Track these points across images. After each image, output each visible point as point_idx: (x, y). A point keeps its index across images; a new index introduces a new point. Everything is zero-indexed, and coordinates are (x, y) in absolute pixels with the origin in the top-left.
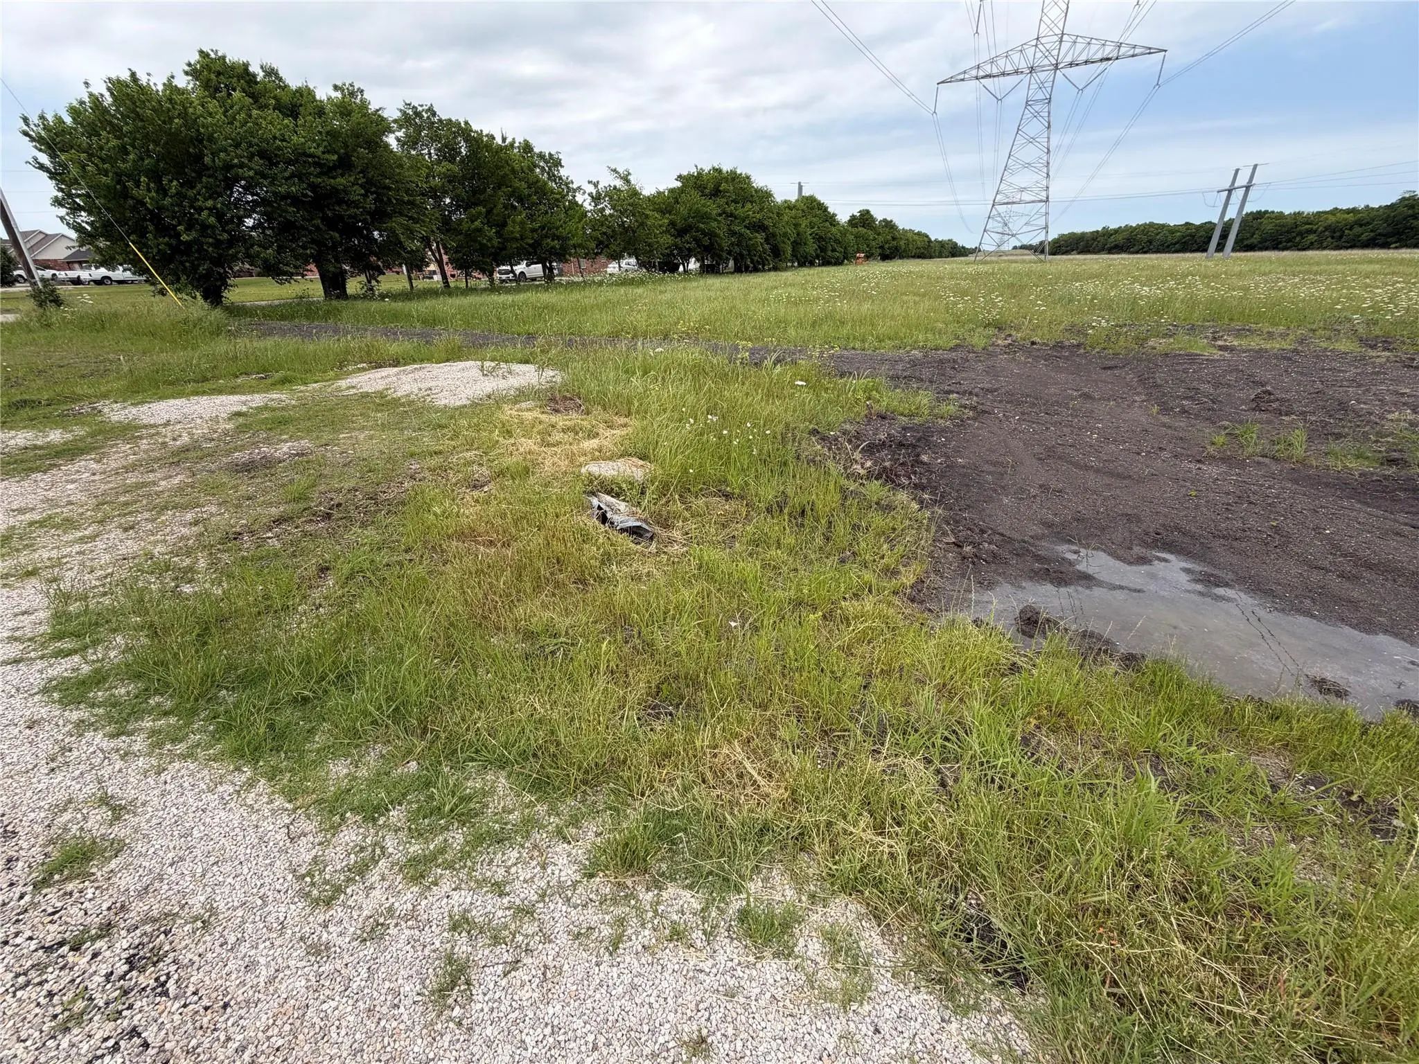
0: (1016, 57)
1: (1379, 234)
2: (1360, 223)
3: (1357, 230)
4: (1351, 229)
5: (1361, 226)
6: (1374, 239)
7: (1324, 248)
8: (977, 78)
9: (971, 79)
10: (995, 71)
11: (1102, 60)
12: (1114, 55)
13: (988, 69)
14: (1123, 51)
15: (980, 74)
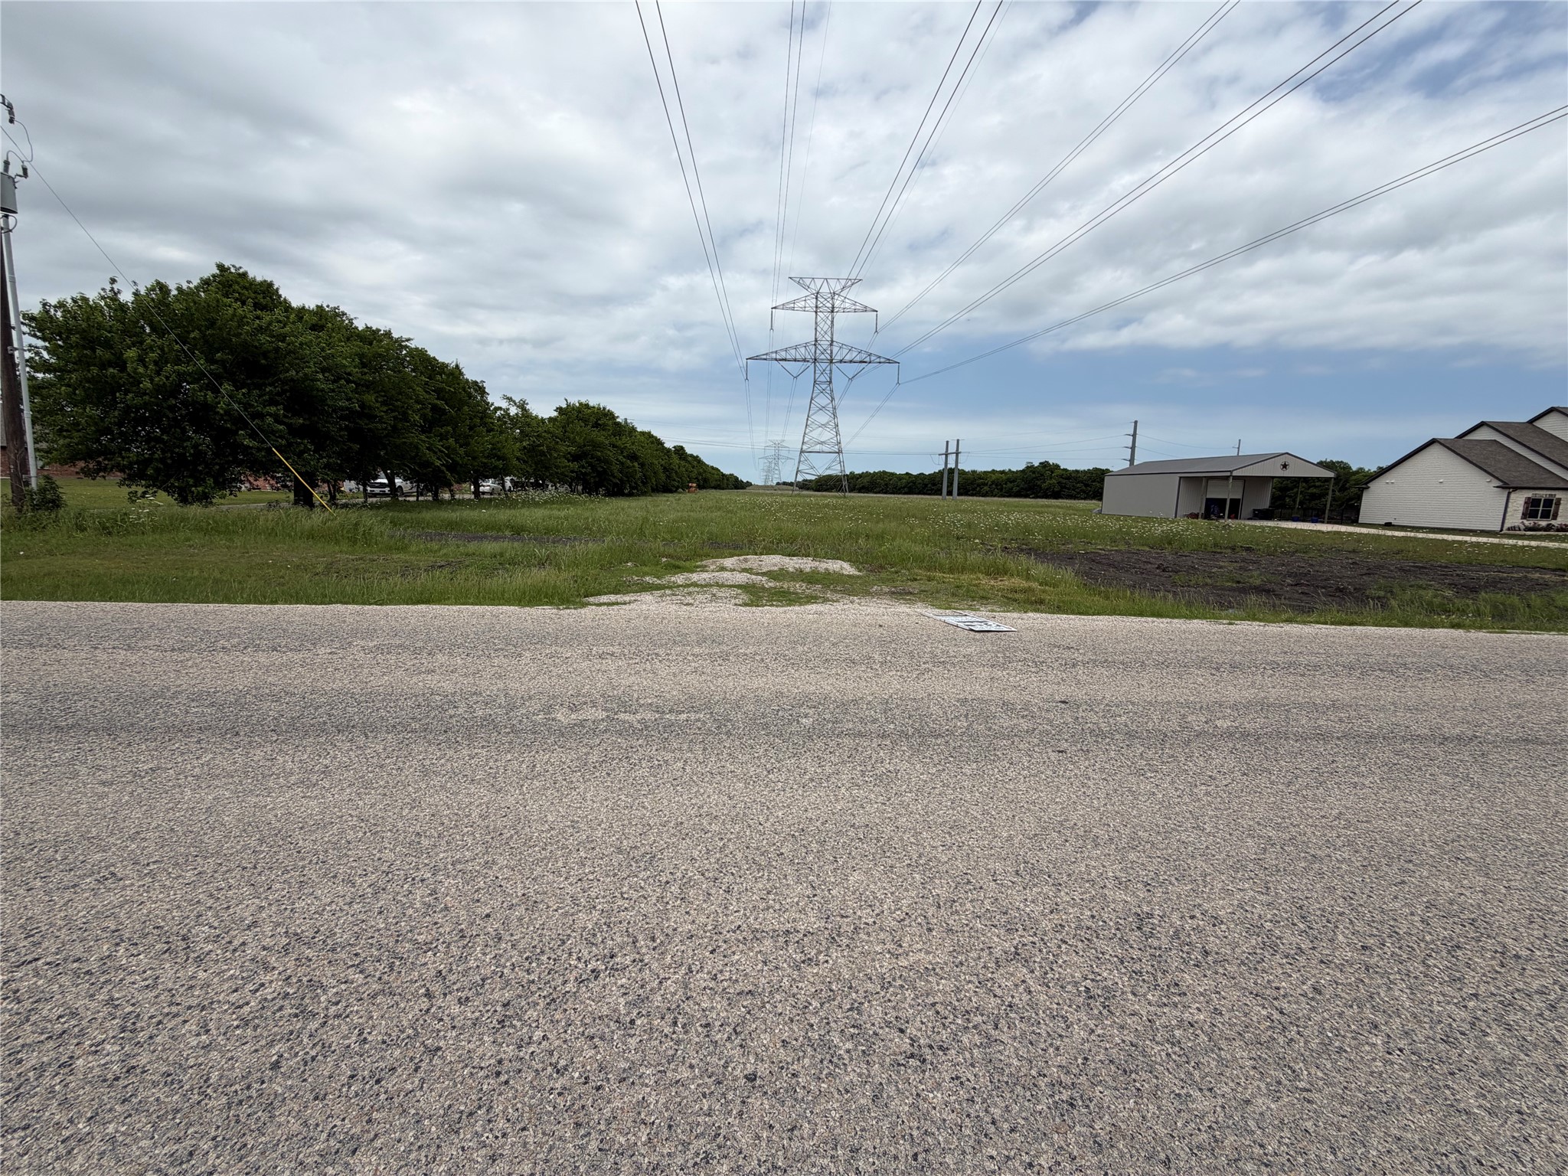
0: (803, 350)
1: (1022, 488)
2: (1009, 480)
3: (1010, 485)
4: (1006, 484)
5: (1011, 482)
6: (1019, 491)
7: (995, 496)
8: (776, 360)
9: (772, 359)
10: (788, 357)
11: (861, 362)
12: (867, 359)
13: (783, 355)
14: (873, 358)
15: (778, 357)
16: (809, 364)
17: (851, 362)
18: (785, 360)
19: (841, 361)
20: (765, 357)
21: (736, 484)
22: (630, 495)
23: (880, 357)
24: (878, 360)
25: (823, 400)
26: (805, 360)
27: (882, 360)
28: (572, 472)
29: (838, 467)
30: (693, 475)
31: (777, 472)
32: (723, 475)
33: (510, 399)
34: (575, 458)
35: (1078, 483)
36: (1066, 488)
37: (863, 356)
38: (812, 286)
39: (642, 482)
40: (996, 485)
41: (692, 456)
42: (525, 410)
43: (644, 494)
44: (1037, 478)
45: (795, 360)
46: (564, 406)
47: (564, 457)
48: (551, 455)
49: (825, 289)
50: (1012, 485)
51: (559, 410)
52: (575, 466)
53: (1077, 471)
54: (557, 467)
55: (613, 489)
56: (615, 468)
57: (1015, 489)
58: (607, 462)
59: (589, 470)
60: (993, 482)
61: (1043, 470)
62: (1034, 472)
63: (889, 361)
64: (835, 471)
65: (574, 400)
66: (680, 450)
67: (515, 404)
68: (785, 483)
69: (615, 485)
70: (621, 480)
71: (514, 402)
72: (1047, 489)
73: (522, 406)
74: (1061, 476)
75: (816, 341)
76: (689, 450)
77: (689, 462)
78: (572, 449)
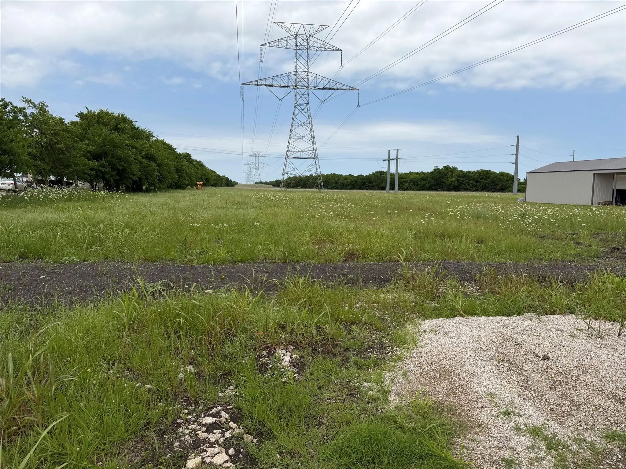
0: (285, 78)
5: (423, 180)
8: (265, 85)
9: (262, 85)
10: (275, 84)
11: (330, 89)
12: (335, 87)
13: (270, 82)
14: (339, 86)
15: (267, 83)
16: (290, 89)
17: (323, 88)
18: (272, 86)
19: (315, 88)
20: (256, 83)
21: (228, 183)
22: (148, 191)
23: (344, 85)
24: (343, 88)
25: (302, 118)
26: (287, 87)
27: (346, 88)
28: (92, 170)
29: (315, 169)
30: (199, 176)
31: (257, 174)
32: (219, 176)
33: (29, 101)
34: (96, 157)
35: (471, 180)
36: (463, 183)
37: (332, 85)
38: (292, 29)
39: (159, 180)
40: (414, 182)
41: (196, 161)
42: (45, 111)
43: (160, 189)
44: (442, 177)
45: (280, 86)
46: (85, 112)
47: (84, 156)
48: (70, 153)
49: (301, 32)
50: (424, 182)
51: (80, 115)
52: (95, 164)
53: (470, 172)
54: (76, 164)
55: (133, 186)
56: (135, 168)
57: (427, 185)
58: (127, 161)
59: (109, 169)
60: (411, 181)
61: (446, 172)
62: (440, 173)
63: (352, 89)
64: (313, 172)
65: (96, 109)
66: (187, 156)
67: (35, 106)
68: (263, 183)
69: (135, 182)
70: (140, 179)
71: (33, 104)
72: (450, 185)
73: (42, 109)
74: (459, 175)
75: (296, 71)
76: (194, 157)
77: (194, 166)
78: (92, 148)
